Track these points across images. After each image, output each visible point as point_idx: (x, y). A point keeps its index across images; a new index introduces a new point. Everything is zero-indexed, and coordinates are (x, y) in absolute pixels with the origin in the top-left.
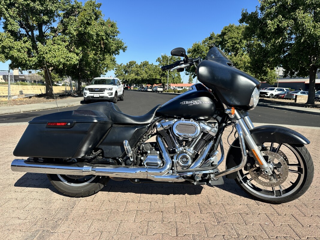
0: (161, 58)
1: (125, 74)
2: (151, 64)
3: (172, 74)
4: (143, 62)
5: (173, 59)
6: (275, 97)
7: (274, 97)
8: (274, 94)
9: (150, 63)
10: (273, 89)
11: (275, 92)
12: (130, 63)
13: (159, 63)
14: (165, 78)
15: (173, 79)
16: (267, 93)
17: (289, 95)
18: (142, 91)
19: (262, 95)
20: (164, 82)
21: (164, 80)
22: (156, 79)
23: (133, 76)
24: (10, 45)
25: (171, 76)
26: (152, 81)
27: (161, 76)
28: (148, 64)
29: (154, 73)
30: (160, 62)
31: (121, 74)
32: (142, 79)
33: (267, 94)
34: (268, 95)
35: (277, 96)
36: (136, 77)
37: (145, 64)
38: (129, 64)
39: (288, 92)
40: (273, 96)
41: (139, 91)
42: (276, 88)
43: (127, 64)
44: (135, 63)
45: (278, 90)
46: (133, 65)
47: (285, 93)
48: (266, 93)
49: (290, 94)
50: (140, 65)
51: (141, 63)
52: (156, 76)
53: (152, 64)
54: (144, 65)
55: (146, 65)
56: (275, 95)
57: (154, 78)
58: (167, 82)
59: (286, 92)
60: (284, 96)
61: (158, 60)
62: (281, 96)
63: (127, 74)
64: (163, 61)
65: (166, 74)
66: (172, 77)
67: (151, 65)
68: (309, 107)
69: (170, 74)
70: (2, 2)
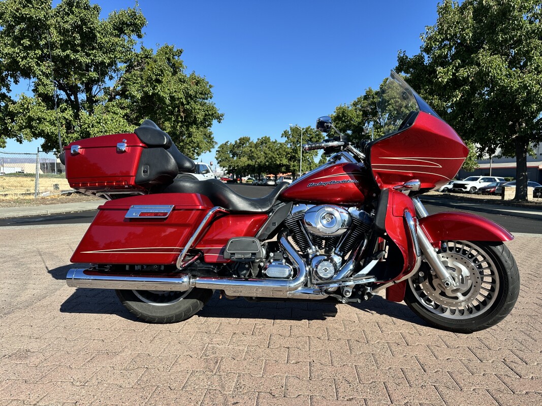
0: (290, 131)
1: (233, 157)
2: (274, 141)
3: (308, 157)
4: (260, 138)
5: (309, 133)
6: (479, 192)
7: (477, 192)
8: (478, 188)
9: (272, 140)
10: (476, 179)
11: (480, 184)
12: (240, 140)
13: (286, 139)
14: (295, 163)
15: (310, 164)
16: (466, 186)
17: (500, 188)
18: (259, 185)
19: (457, 189)
20: (295, 170)
21: (294, 166)
22: (281, 165)
23: (244, 161)
24: (40, 115)
25: (305, 160)
26: (274, 169)
27: (290, 160)
28: (269, 142)
29: (278, 155)
30: (288, 138)
31: (226, 158)
32: (259, 165)
33: (466, 188)
34: (468, 190)
35: (483, 191)
36: (250, 162)
37: (264, 141)
38: (238, 141)
39: (501, 184)
40: (476, 190)
41: (254, 185)
42: (481, 177)
43: (236, 142)
44: (248, 140)
45: (485, 180)
46: (244, 143)
47: (497, 185)
48: (463, 186)
50: (257, 143)
51: (258, 139)
52: (281, 160)
53: (276, 141)
54: (262, 143)
55: (266, 143)
56: (480, 189)
57: (278, 163)
58: (299, 170)
59: (498, 183)
60: (494, 190)
61: (285, 134)
62: (489, 190)
63: (235, 158)
64: (293, 137)
65: (297, 156)
66: (308, 161)
67: (274, 143)
69: (305, 157)
70: (31, 53)
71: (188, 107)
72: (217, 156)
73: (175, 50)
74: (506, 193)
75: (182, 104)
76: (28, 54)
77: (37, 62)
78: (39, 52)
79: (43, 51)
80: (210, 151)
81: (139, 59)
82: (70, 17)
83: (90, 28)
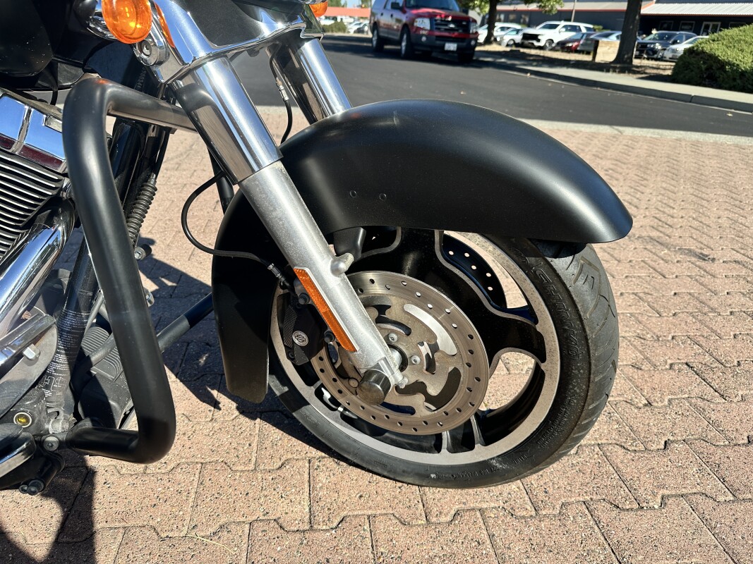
6: (557, 48)
7: (554, 47)
8: (556, 41)
10: (555, 27)
11: (559, 34)
16: (539, 37)
17: (589, 42)
19: (526, 42)
33: (539, 41)
34: (541, 44)
35: (562, 46)
39: (587, 35)
40: (554, 45)
42: (563, 23)
45: (567, 28)
47: (582, 37)
48: (535, 37)
49: (592, 39)
56: (558, 43)
59: (583, 34)
60: (577, 46)
62: (570, 45)
68: (614, 71)
74: (599, 50)
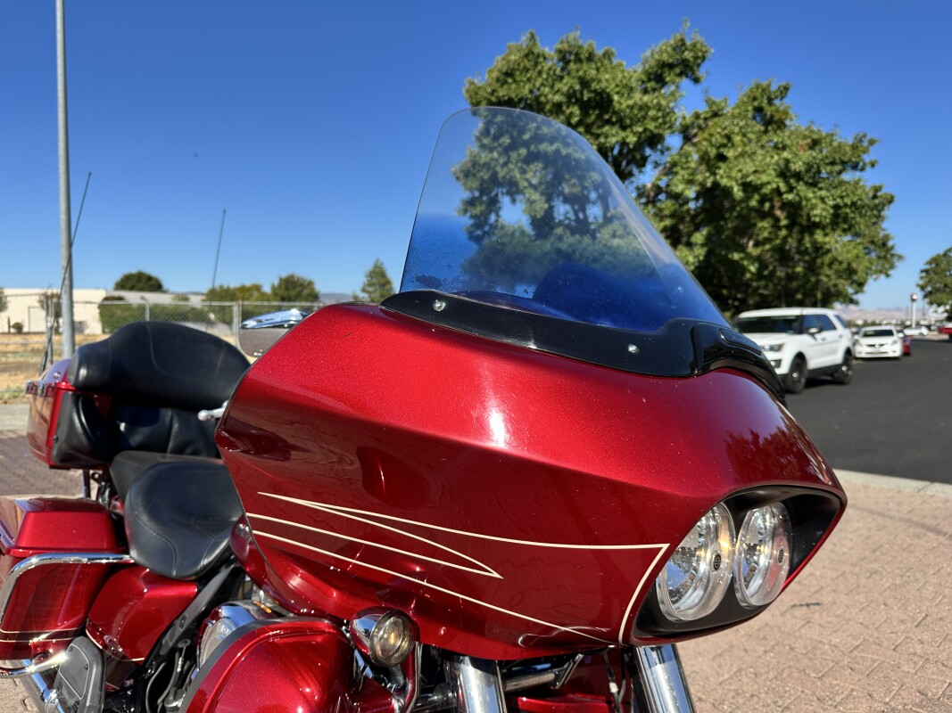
70: (514, 155)
71: (790, 197)
72: (921, 282)
73: (774, 88)
75: (778, 191)
76: (509, 157)
77: (521, 167)
78: (523, 151)
79: (528, 148)
80: (888, 276)
81: (701, 121)
82: (564, 81)
83: (595, 91)
